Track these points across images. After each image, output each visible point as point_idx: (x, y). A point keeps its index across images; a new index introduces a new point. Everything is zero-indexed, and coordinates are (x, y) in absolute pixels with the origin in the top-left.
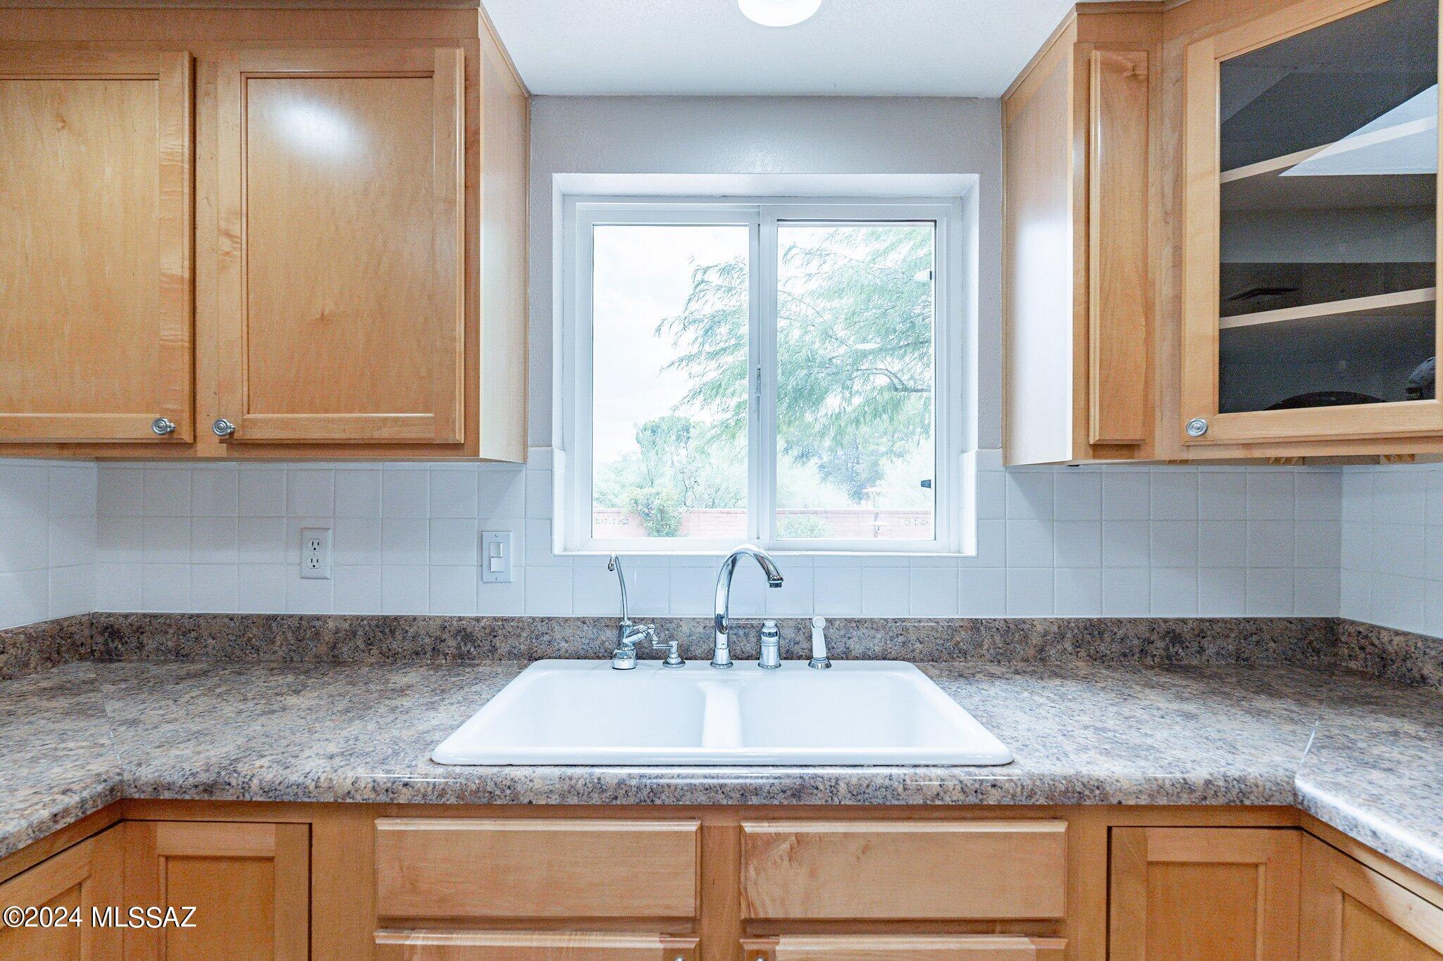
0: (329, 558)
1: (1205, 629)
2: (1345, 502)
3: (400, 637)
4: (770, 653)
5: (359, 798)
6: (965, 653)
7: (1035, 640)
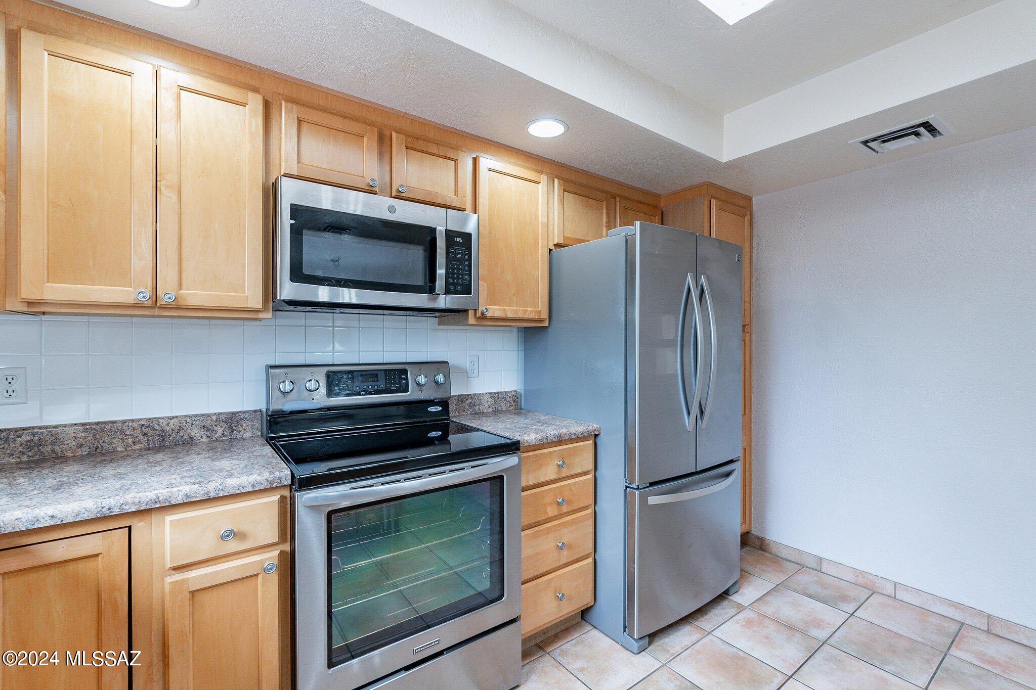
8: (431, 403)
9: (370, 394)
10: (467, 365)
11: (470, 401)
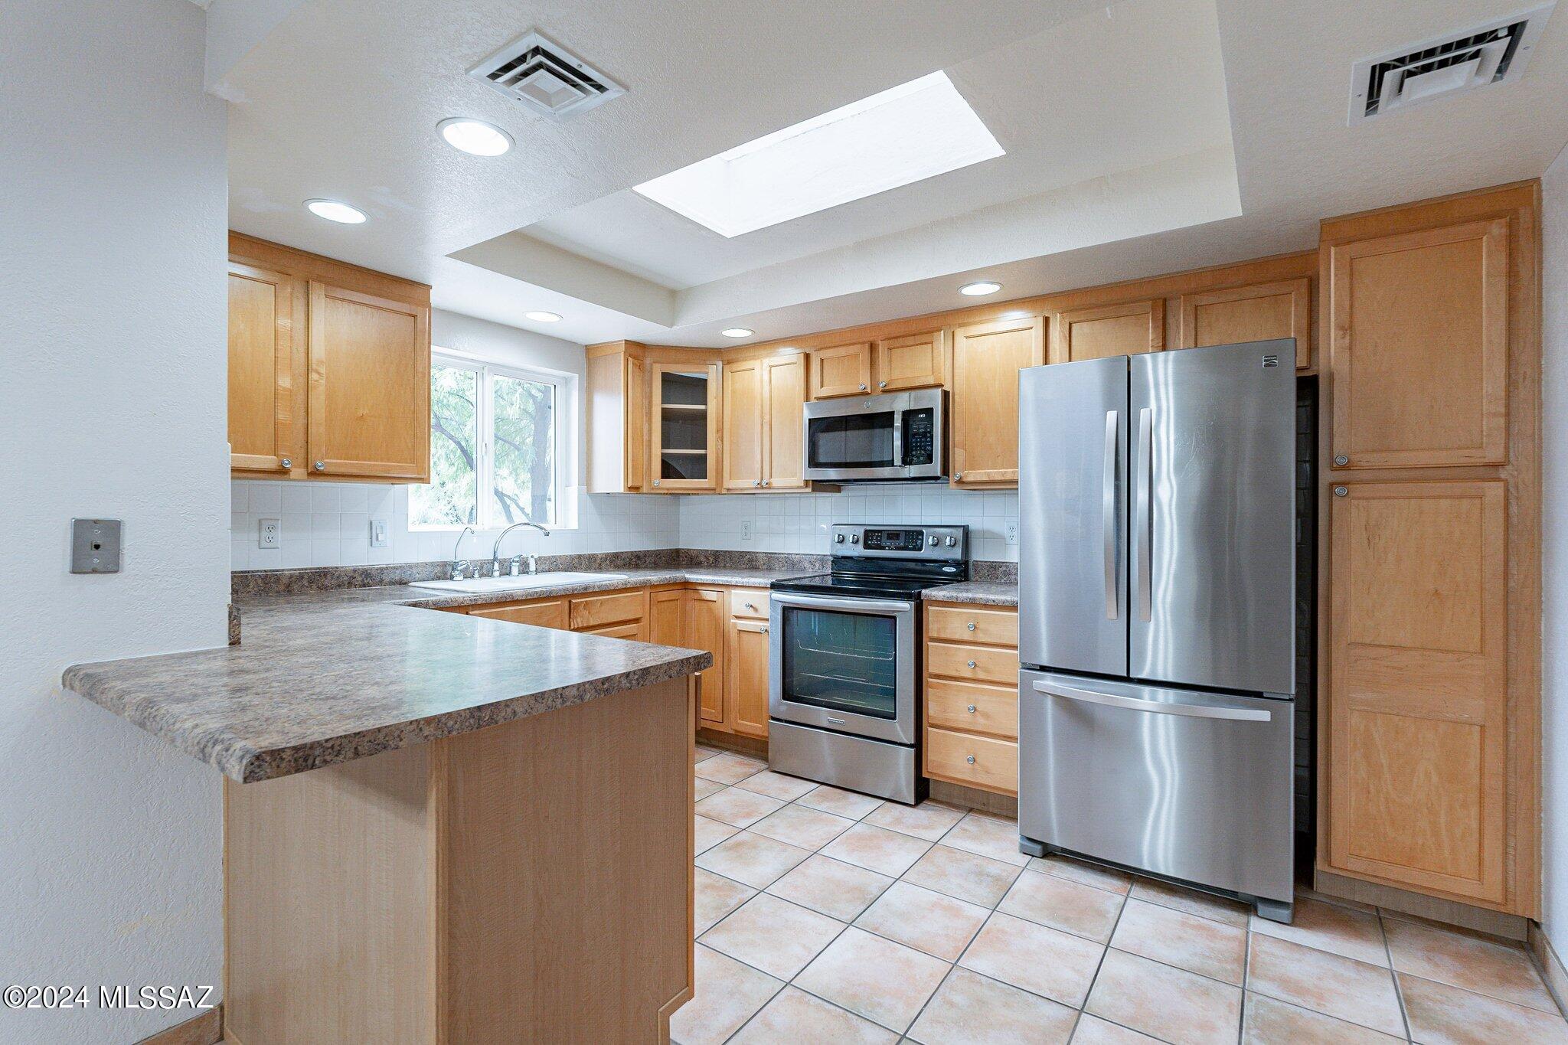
0: (279, 535)
1: (647, 553)
2: (681, 508)
3: (330, 578)
4: (515, 570)
5: (466, 604)
6: (576, 568)
7: (598, 561)
8: (946, 563)
9: (892, 549)
10: (1006, 532)
11: (1004, 569)
